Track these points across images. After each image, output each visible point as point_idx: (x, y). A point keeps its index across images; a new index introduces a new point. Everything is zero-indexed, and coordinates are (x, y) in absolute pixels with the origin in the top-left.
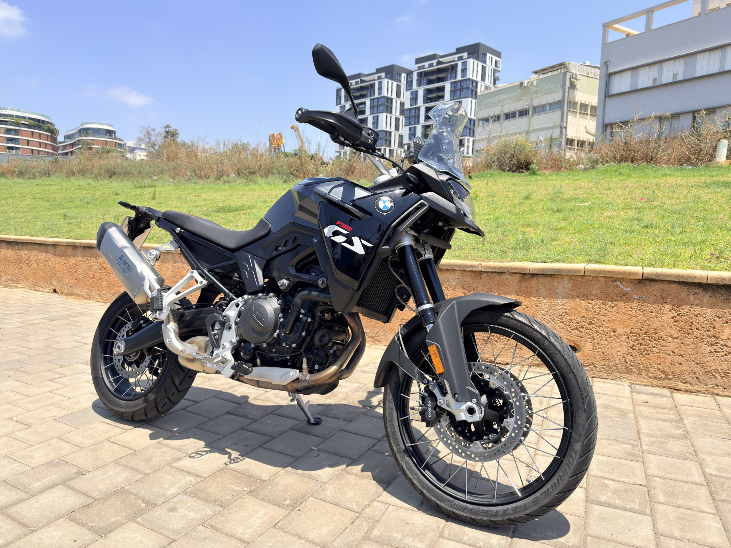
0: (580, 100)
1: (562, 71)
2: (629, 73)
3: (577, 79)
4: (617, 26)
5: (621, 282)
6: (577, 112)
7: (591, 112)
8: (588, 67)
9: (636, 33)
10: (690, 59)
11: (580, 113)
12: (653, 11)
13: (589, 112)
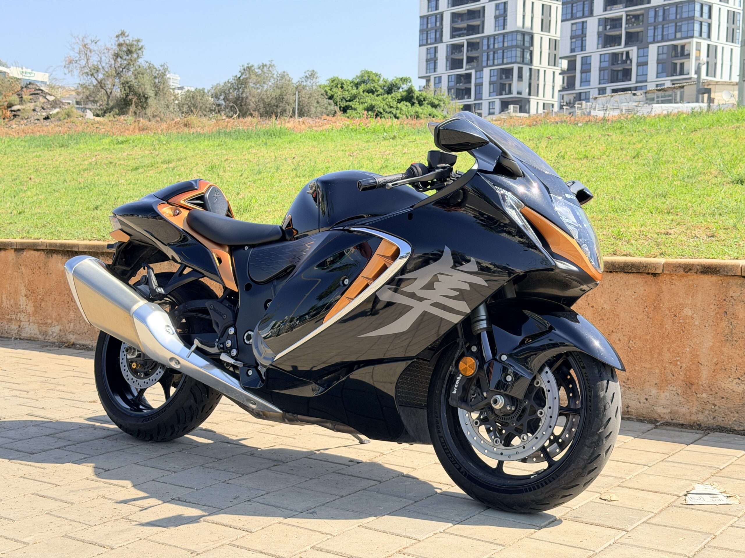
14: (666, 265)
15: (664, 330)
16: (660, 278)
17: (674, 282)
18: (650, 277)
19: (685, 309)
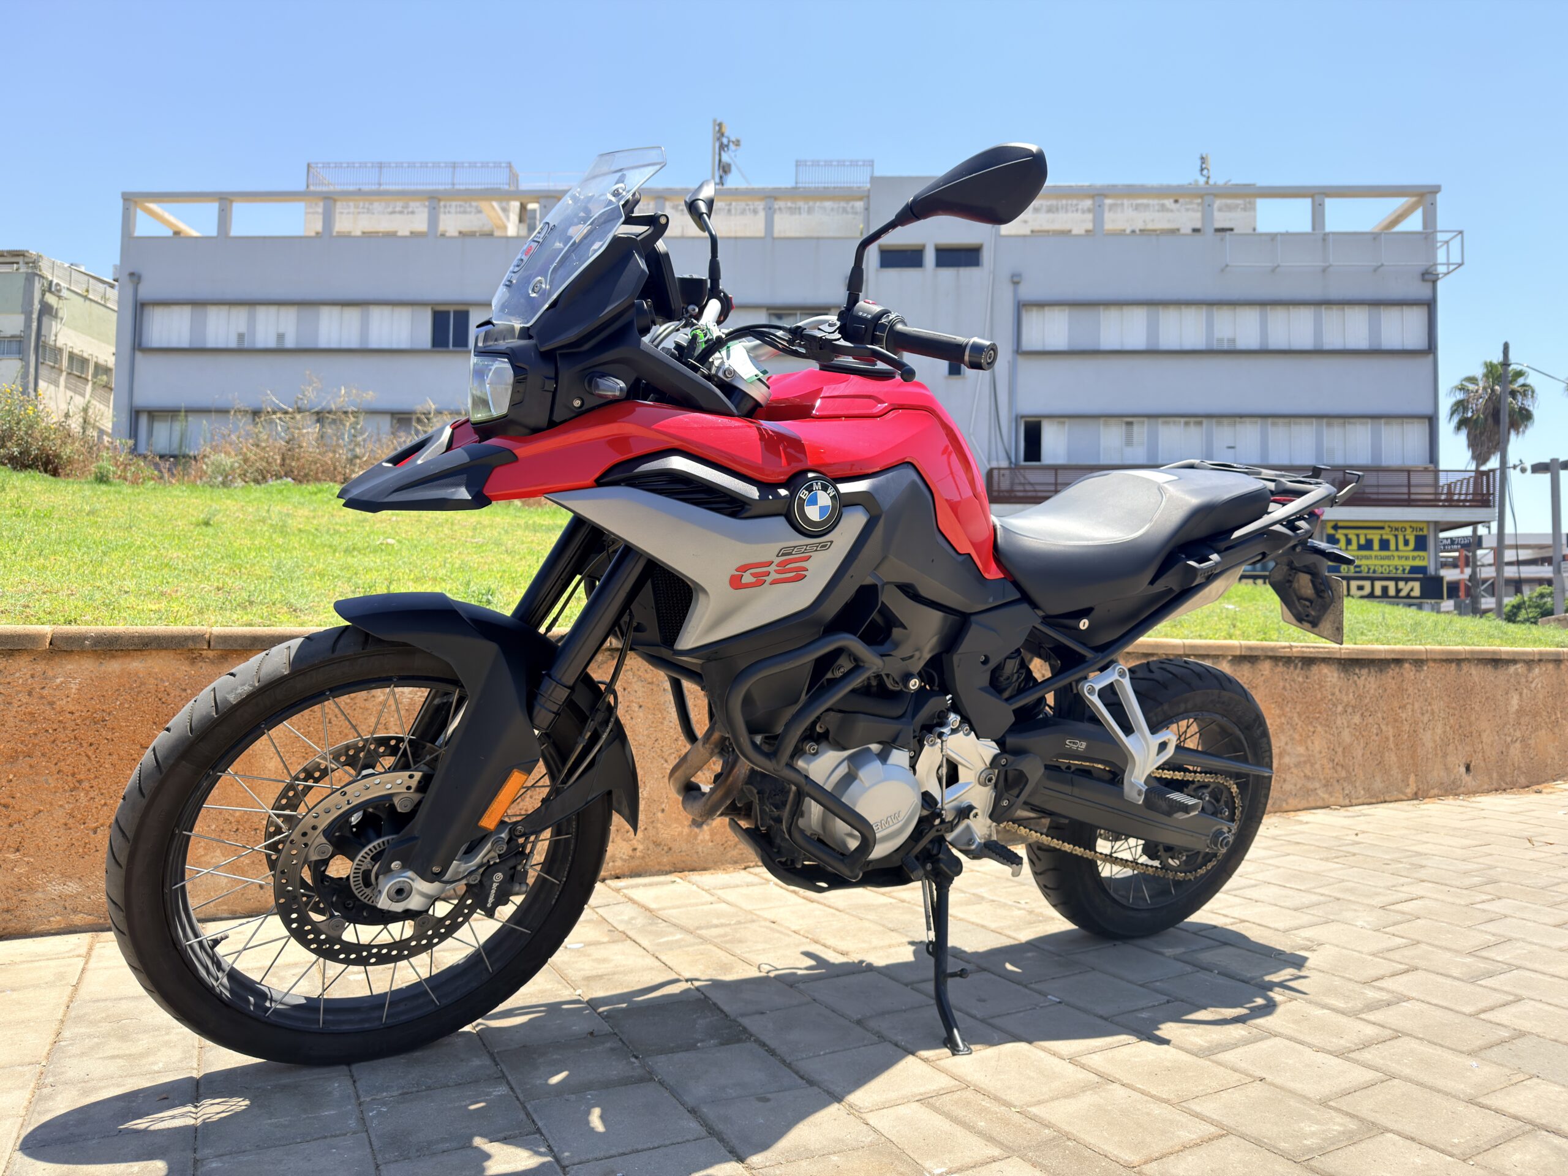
0: (70, 344)
1: (23, 270)
2: (187, 311)
3: (60, 297)
4: (153, 206)
6: (61, 371)
7: (95, 375)
8: (86, 278)
9: (194, 233)
10: (308, 312)
11: (69, 374)
12: (231, 201)
13: (90, 378)
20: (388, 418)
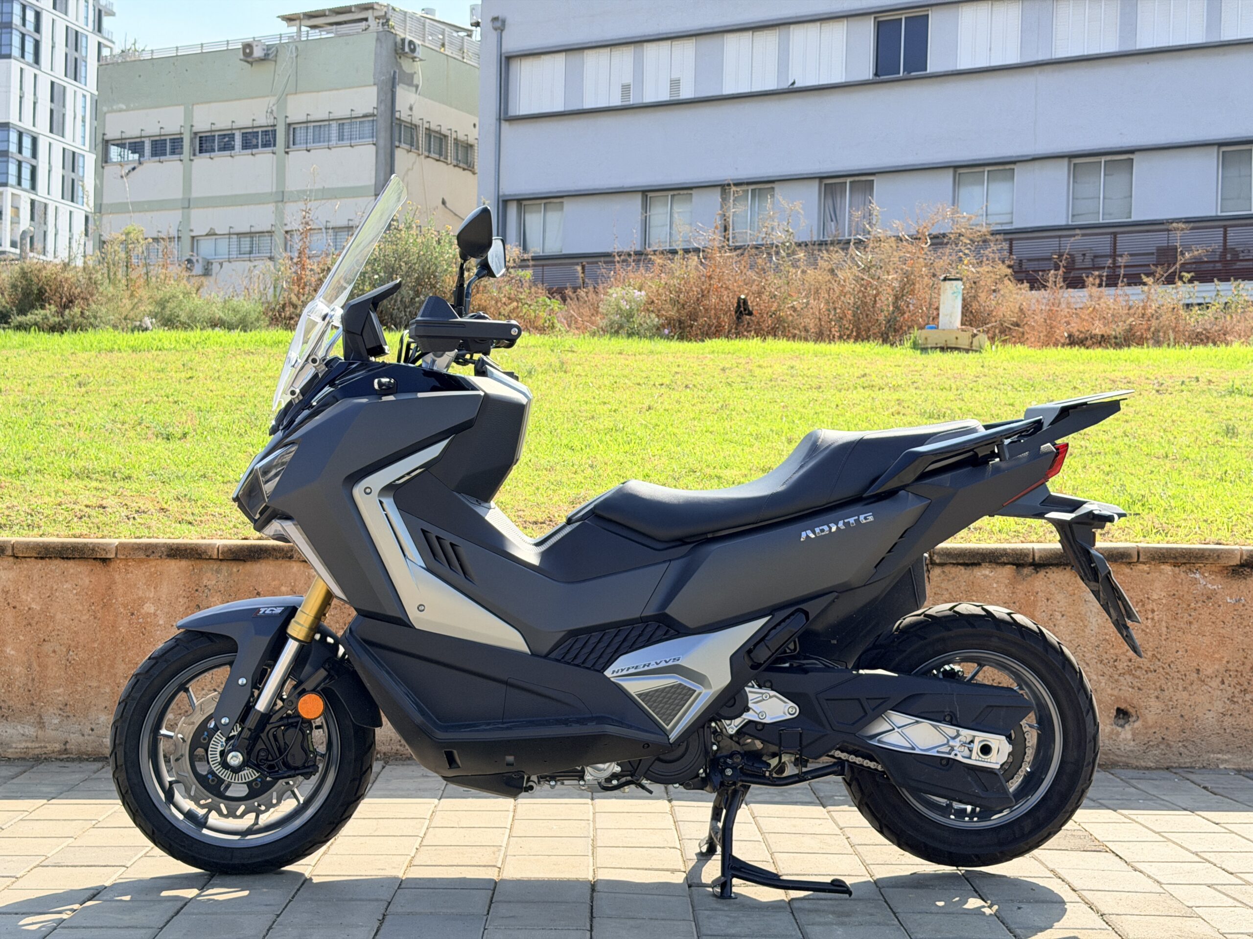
0: (427, 118)
1: (373, 27)
2: (560, 61)
3: (414, 58)
5: (1203, 574)
6: (418, 155)
7: (456, 157)
8: (440, 27)
11: (427, 158)
13: (451, 158)
14: (121, 547)
15: (117, 634)
16: (112, 565)
17: (130, 569)
18: (97, 563)
19: (146, 605)
20: (815, 184)
